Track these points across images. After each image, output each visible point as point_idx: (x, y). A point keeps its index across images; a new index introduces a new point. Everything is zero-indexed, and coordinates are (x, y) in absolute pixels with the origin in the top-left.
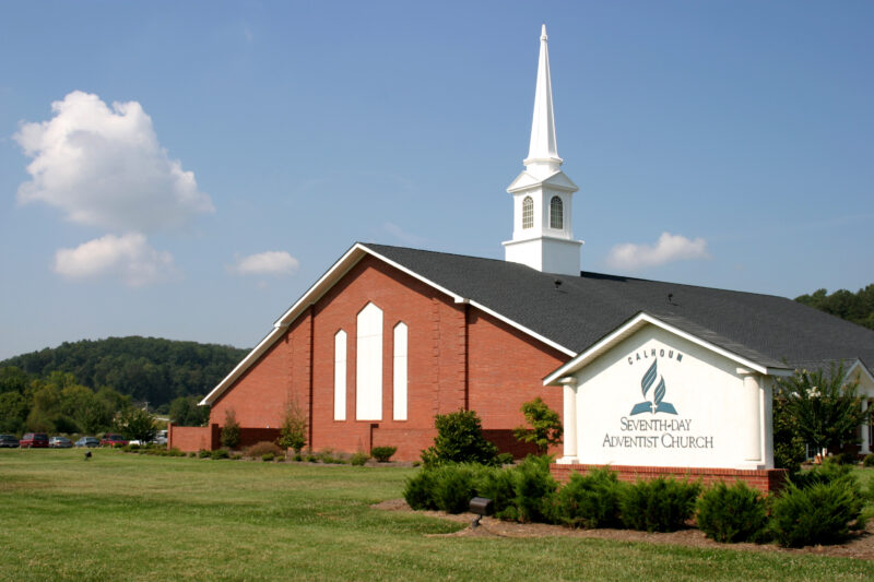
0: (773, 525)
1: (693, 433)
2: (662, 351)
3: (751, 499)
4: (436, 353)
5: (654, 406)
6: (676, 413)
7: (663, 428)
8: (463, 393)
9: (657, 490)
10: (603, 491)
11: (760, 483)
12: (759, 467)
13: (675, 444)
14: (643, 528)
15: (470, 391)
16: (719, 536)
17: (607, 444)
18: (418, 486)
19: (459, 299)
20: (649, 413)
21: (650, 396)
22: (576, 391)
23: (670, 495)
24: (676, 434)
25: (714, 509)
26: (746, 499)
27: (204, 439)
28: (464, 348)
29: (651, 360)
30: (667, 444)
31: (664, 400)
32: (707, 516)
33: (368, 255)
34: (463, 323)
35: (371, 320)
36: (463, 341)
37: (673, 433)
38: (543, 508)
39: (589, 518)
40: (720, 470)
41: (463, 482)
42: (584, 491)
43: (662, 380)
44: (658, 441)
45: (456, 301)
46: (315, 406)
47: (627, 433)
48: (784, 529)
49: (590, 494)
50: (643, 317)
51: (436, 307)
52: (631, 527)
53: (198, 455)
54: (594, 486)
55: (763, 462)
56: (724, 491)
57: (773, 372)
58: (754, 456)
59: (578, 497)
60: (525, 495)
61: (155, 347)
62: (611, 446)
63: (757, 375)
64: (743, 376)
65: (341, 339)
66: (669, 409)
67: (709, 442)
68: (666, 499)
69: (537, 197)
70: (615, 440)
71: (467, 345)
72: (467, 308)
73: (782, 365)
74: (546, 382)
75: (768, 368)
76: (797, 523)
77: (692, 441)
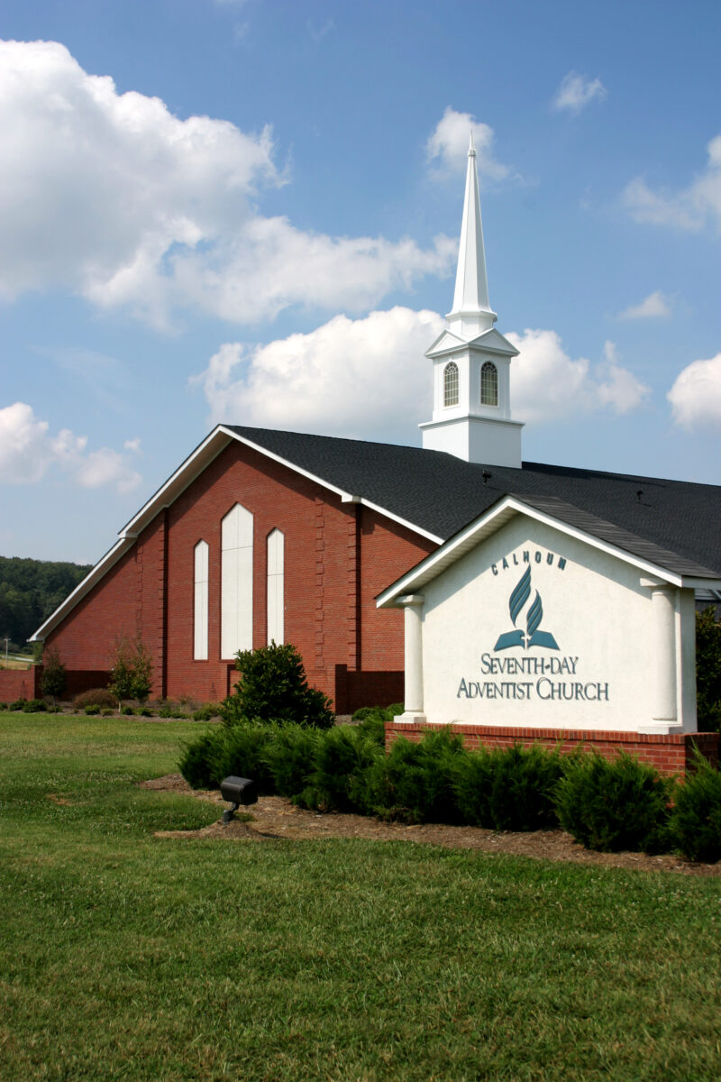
0: (672, 825)
1: (581, 677)
2: (538, 554)
3: (640, 784)
4: (319, 568)
5: (527, 637)
6: (556, 648)
7: (539, 669)
8: (354, 622)
9: (508, 765)
10: (432, 767)
11: (674, 754)
12: (671, 729)
13: (556, 694)
14: (488, 824)
15: (363, 620)
16: (593, 839)
17: (463, 693)
18: (197, 754)
19: (347, 498)
20: (520, 648)
21: (522, 623)
22: (421, 618)
23: (525, 774)
24: (557, 679)
25: (582, 798)
26: (632, 783)
27: (24, 684)
28: (354, 562)
29: (523, 567)
30: (545, 695)
31: (540, 628)
32: (573, 809)
33: (235, 441)
34: (353, 529)
35: (238, 526)
36: (353, 553)
37: (554, 679)
38: (350, 790)
39: (411, 807)
40: (617, 734)
41: (254, 750)
42: (404, 765)
43: (538, 599)
44: (533, 689)
45: (344, 500)
46: (171, 641)
47: (490, 678)
48: (686, 832)
49: (412, 770)
50: (510, 503)
51: (320, 508)
52: (472, 822)
53: (9, 707)
54: (421, 759)
55: (679, 722)
56: (599, 770)
57: (691, 584)
58: (664, 713)
59: (396, 776)
60: (327, 771)
61: (21, 570)
62: (469, 696)
63: (669, 589)
64: (648, 592)
65: (202, 552)
66: (548, 641)
67: (603, 692)
68: (520, 781)
69: (463, 363)
70: (473, 688)
71: (358, 558)
72: (358, 509)
73: (711, 574)
74: (380, 603)
75: (684, 577)
76: (707, 822)
77: (579, 690)
